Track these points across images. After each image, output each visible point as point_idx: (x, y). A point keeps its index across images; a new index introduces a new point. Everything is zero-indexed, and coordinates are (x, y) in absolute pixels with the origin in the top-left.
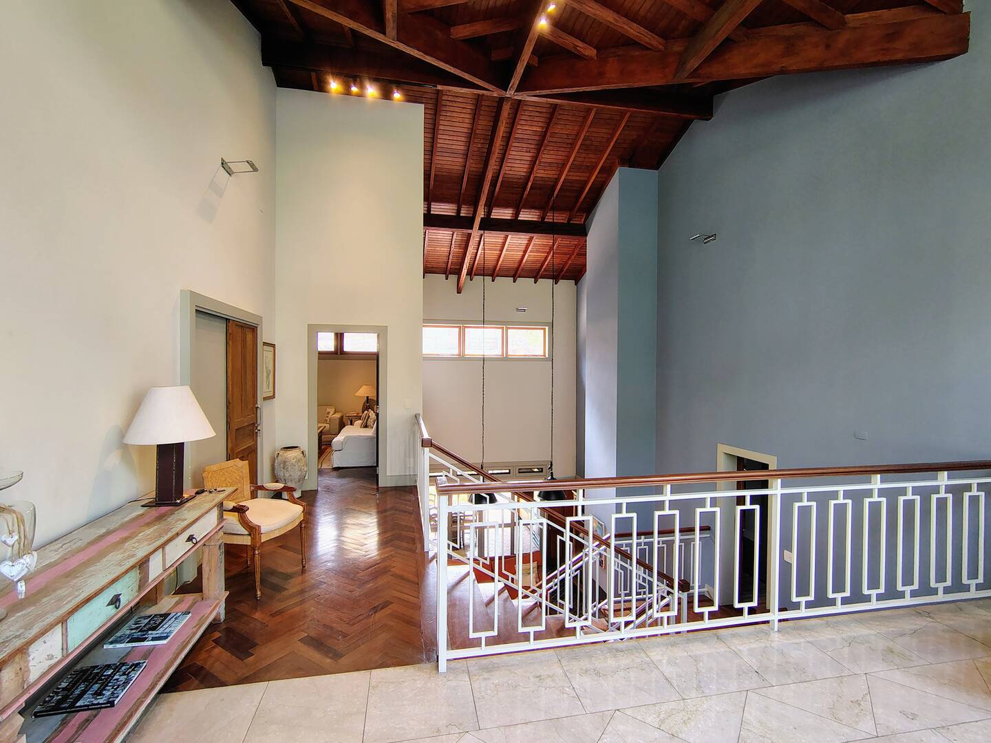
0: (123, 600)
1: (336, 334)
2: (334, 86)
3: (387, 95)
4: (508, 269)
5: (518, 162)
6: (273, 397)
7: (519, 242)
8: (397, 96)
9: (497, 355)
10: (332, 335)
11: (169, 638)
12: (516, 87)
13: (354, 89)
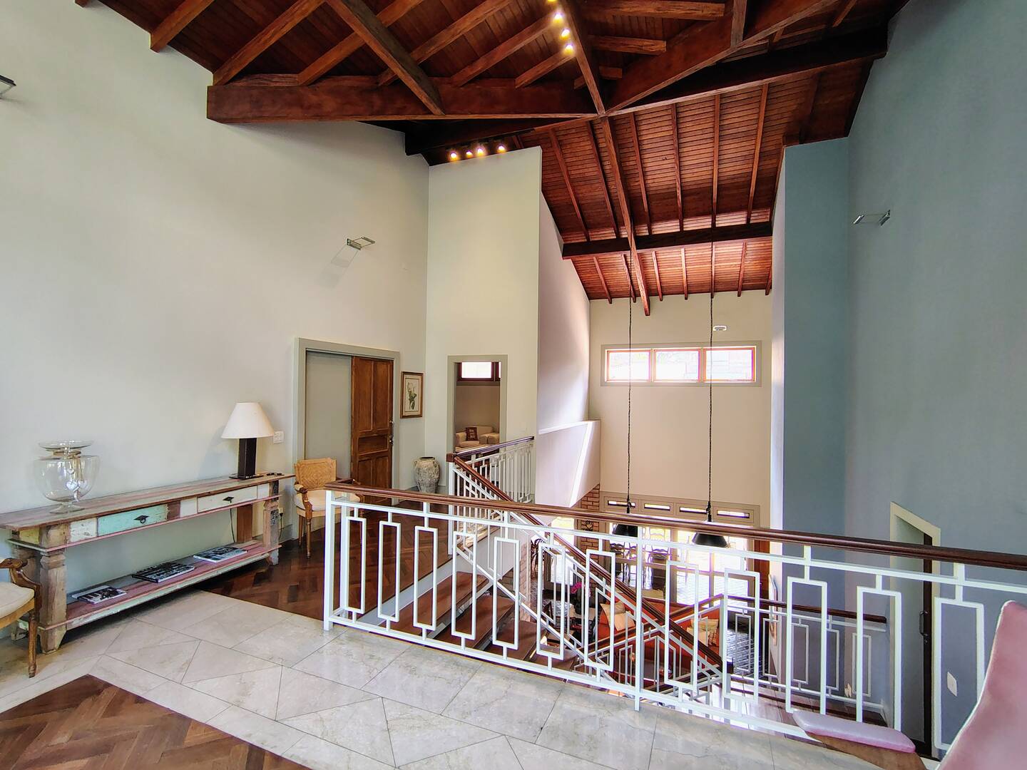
0: (149, 521)
1: (493, 363)
2: (454, 156)
3: (492, 151)
4: (702, 285)
5: (659, 172)
6: (420, 416)
7: (700, 253)
8: (501, 149)
9: (693, 380)
10: (489, 364)
11: (219, 561)
12: (602, 105)
13: (469, 154)
